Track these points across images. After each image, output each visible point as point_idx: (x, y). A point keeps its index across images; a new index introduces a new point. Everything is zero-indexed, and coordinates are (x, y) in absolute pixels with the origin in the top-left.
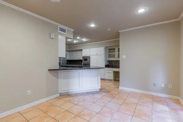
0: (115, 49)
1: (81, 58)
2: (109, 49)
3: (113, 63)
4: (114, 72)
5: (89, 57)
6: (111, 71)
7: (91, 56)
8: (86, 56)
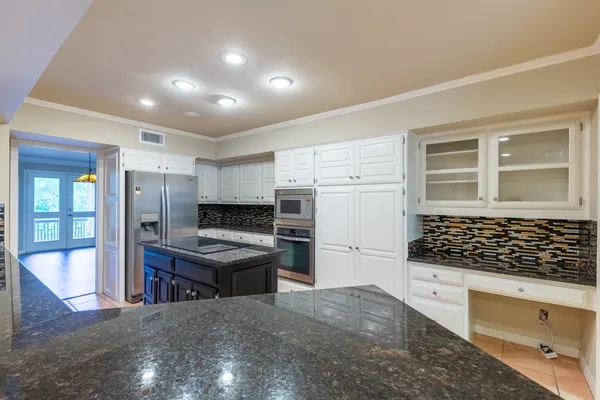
0: (474, 144)
1: (270, 199)
2: (431, 148)
3: (453, 231)
4: (475, 295)
5: (309, 194)
6: (450, 289)
7: (319, 190)
8: (292, 185)
